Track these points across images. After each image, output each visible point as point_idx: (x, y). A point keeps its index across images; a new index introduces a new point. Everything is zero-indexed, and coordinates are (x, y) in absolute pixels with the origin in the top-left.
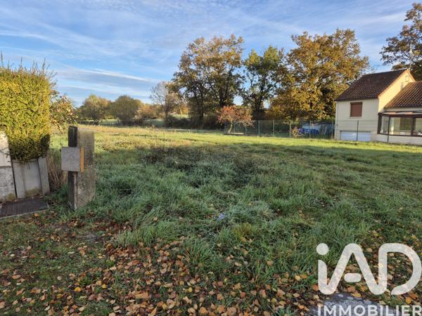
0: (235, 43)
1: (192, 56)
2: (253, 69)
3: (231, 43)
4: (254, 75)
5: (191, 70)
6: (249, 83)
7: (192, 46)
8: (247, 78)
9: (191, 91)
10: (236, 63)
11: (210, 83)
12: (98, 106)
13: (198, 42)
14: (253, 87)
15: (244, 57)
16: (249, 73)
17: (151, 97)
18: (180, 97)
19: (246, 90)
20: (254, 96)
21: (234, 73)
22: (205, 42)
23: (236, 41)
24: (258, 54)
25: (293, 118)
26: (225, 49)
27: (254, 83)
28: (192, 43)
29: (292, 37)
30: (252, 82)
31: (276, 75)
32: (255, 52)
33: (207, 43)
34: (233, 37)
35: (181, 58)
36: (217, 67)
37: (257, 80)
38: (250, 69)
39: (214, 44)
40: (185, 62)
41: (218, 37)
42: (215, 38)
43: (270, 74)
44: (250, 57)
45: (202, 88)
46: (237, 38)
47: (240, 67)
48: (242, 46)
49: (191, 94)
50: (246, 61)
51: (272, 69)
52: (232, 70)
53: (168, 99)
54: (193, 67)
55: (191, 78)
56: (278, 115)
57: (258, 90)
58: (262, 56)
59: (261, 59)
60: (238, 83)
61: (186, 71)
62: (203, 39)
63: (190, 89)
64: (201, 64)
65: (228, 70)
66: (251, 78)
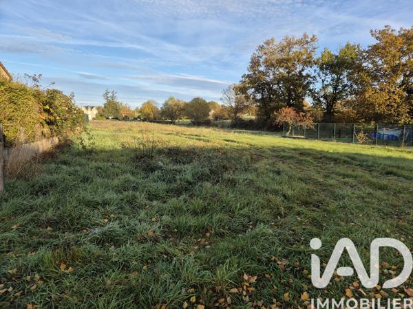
0: (307, 42)
1: (261, 57)
2: (326, 69)
3: (303, 42)
4: (327, 75)
5: (260, 72)
6: (321, 82)
7: (261, 48)
8: (318, 78)
9: (259, 93)
10: (308, 62)
11: (278, 84)
12: (176, 108)
13: (267, 43)
14: (324, 88)
15: (316, 56)
16: (321, 73)
17: (221, 99)
18: (247, 98)
19: (316, 91)
20: (325, 97)
21: (304, 73)
22: (275, 43)
23: (309, 40)
24: (332, 53)
25: (368, 121)
26: (296, 49)
27: (325, 83)
28: (262, 44)
29: (372, 31)
30: (323, 81)
31: (352, 73)
32: (329, 50)
33: (278, 44)
34: (305, 36)
35: (251, 61)
36: (286, 68)
37: (329, 80)
38: (321, 69)
39: (285, 44)
40: (255, 63)
41: (291, 37)
42: (287, 39)
43: (345, 74)
44: (323, 56)
45: (271, 88)
46: (310, 36)
47: (311, 67)
48: (315, 44)
49: (259, 96)
50: (318, 60)
51: (347, 68)
52: (303, 70)
53: (238, 101)
54: (262, 68)
55: (259, 79)
56: (349, 117)
57: (330, 90)
58: (337, 54)
59: (337, 57)
60: (308, 83)
61: (254, 73)
62: (273, 40)
63: (257, 90)
64: (269, 65)
65: (298, 70)
66: (323, 78)
